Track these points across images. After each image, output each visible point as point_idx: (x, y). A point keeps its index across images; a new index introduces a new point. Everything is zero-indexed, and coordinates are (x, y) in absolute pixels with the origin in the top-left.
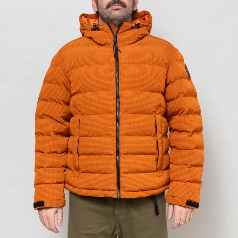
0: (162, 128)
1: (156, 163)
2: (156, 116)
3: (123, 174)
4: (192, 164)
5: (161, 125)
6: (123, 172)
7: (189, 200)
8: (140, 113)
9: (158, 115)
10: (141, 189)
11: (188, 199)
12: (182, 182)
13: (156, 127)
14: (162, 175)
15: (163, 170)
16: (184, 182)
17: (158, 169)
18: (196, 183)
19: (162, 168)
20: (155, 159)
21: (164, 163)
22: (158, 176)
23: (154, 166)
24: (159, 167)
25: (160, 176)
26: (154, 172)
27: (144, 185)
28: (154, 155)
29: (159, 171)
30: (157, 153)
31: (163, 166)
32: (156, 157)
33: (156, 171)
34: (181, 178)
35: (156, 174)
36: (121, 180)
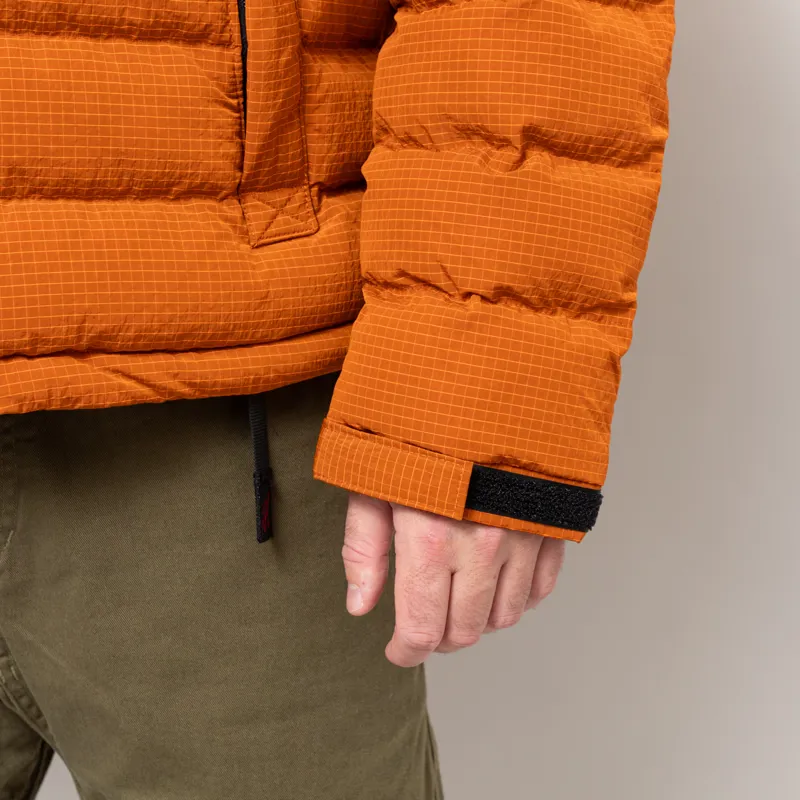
1: (228, 117)
4: (536, 119)
7: (502, 460)
10: (62, 333)
11: (482, 456)
12: (441, 298)
14: (300, 234)
15: (315, 189)
16: (461, 292)
17: (252, 169)
18: (578, 317)
19: (305, 163)
20: (218, 85)
21: (319, 130)
22: (255, 233)
23: (206, 145)
24: (262, 148)
25: (284, 240)
26: (216, 194)
27: (82, 299)
28: (203, 45)
29: (267, 195)
30: (228, 28)
31: (313, 156)
32: (221, 67)
33: (239, 192)
34: (433, 258)
35: (239, 220)
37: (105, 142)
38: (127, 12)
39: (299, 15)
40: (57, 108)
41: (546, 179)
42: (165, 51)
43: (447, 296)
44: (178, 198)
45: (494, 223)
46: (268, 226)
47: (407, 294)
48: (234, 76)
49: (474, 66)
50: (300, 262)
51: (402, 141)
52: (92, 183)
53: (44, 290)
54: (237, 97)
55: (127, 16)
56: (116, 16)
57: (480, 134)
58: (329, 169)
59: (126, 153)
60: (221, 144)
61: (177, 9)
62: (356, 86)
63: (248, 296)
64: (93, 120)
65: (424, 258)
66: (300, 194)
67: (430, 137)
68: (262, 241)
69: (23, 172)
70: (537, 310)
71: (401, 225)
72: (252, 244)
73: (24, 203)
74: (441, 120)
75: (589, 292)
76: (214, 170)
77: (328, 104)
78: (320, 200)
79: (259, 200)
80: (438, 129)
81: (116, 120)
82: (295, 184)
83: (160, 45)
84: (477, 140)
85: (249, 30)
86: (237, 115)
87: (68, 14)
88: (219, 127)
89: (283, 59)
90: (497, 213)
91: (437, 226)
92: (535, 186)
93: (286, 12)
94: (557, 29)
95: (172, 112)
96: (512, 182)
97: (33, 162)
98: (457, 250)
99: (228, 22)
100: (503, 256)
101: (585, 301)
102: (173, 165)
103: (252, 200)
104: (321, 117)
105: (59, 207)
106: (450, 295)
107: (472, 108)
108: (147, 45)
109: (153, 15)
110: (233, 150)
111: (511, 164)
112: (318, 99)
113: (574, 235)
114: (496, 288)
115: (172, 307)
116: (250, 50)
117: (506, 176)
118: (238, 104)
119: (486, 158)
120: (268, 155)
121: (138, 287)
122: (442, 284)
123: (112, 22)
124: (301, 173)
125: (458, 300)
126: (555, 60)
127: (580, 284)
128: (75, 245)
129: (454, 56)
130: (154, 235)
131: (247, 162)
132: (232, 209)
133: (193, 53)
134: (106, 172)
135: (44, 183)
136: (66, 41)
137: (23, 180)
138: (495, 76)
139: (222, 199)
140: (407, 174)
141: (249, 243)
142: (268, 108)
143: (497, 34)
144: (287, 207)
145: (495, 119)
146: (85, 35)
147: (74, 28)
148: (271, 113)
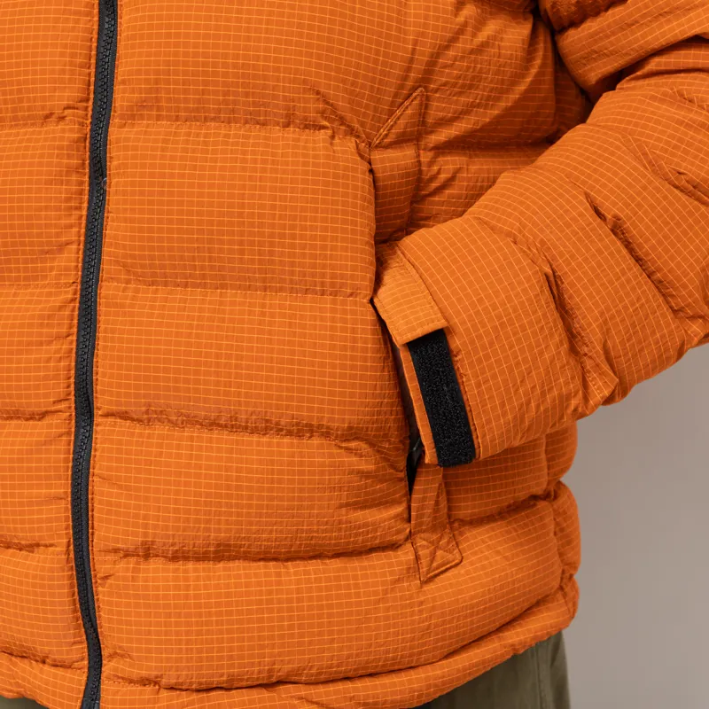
3: (110, 557)
14: (450, 565)
17: (417, 519)
22: (424, 569)
33: (411, 537)
35: (412, 561)
36: (98, 600)
46: (432, 561)
72: (422, 579)
79: (423, 540)
97: (238, 539)
103: (419, 541)
132: (406, 553)
139: (397, 547)
141: (419, 579)
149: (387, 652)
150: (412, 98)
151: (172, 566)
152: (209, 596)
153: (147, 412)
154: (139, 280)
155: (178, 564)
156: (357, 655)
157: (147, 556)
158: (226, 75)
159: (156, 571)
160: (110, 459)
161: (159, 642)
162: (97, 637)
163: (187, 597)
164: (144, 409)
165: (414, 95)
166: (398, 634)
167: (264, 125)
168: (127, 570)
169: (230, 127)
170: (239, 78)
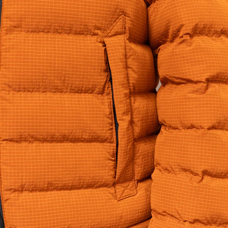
0: (130, 71)
1: (112, 163)
2: (106, 40)
3: (8, 192)
4: (206, 168)
5: (126, 64)
6: (9, 188)
8: (56, 31)
9: (113, 38)
13: (108, 70)
14: (131, 195)
15: (136, 181)
16: (183, 220)
17: (118, 178)
18: (219, 226)
19: (133, 175)
20: (109, 154)
21: (138, 165)
22: (118, 196)
23: (105, 173)
24: (121, 172)
25: (127, 198)
26: (108, 186)
27: (68, 221)
28: (105, 143)
29: (122, 184)
30: (112, 138)
31: (136, 172)
32: (110, 149)
33: (114, 185)
34: (175, 209)
35: (114, 193)
36: (4, 208)
37: (76, 174)
38: (84, 135)
39: (133, 133)
40: (62, 165)
41: (210, 186)
42: (94, 145)
43: (179, 220)
44: (96, 188)
45: (193, 200)
46: (122, 193)
47: (166, 218)
48: (114, 152)
49: (187, 151)
50: (132, 205)
51: (164, 169)
52: (72, 186)
53: (57, 219)
54: (114, 157)
55: (83, 137)
56: (80, 137)
57: (189, 171)
58: (141, 176)
59: (82, 177)
60: (109, 172)
61: (98, 134)
62: (149, 150)
63: (117, 217)
64: (73, 168)
65: (172, 209)
66: (132, 183)
67: (173, 170)
68: (121, 199)
69: (52, 184)
70: (206, 225)
71: (164, 197)
72: (118, 200)
73: (52, 192)
74: (177, 166)
75: (222, 219)
76: (107, 179)
77: (141, 157)
78: (137, 184)
79: (120, 186)
80: (176, 168)
81: (80, 167)
82: (130, 180)
83: (92, 144)
84: (188, 172)
85: (119, 140)
86: (114, 162)
87: (66, 137)
88: (109, 167)
89: (129, 147)
90: (195, 196)
91: (176, 200)
92: (206, 188)
93: (130, 134)
94: (213, 141)
95: (96, 164)
96: (199, 187)
97: (55, 181)
98: (182, 207)
99: (113, 136)
100: (196, 210)
101: (221, 222)
102: (95, 179)
103: (118, 187)
104: (139, 161)
105: (62, 193)
106: (180, 220)
107: (187, 164)
108: (89, 144)
109: (91, 136)
110: (113, 173)
111: (199, 181)
112: (138, 156)
113: (218, 203)
114: (194, 220)
115: (94, 222)
116: (119, 145)
117: (197, 185)
118: (115, 159)
119: (191, 179)
120: (123, 174)
121: (84, 217)
122: (177, 217)
123: (79, 138)
124: (133, 177)
125: (182, 222)
126: (212, 150)
127: (220, 217)
128: (67, 205)
129: (181, 147)
130: (90, 200)
131: (117, 176)
132: (112, 190)
133: (102, 145)
134: (76, 182)
135: (57, 187)
136: (66, 144)
137: (51, 186)
138: (194, 155)
139: (109, 187)
140: (166, 182)
141: (117, 199)
142: (123, 161)
143: (195, 142)
144: (128, 187)
145: (194, 168)
146: (71, 142)
147: (68, 140)
148: (125, 163)
149: (107, 224)
150: (119, 19)
151: (31, 194)
152: (45, 204)
153: (20, 138)
154: (14, 90)
155: (33, 193)
156: (97, 225)
157: (22, 191)
158: (47, 16)
159: (25, 196)
160: (6, 156)
161: (28, 222)
162: (3, 222)
163: (37, 205)
164: (19, 137)
165: (120, 17)
166: (111, 218)
167: (61, 33)
168: (15, 196)
169: (48, 35)
170: (52, 17)
